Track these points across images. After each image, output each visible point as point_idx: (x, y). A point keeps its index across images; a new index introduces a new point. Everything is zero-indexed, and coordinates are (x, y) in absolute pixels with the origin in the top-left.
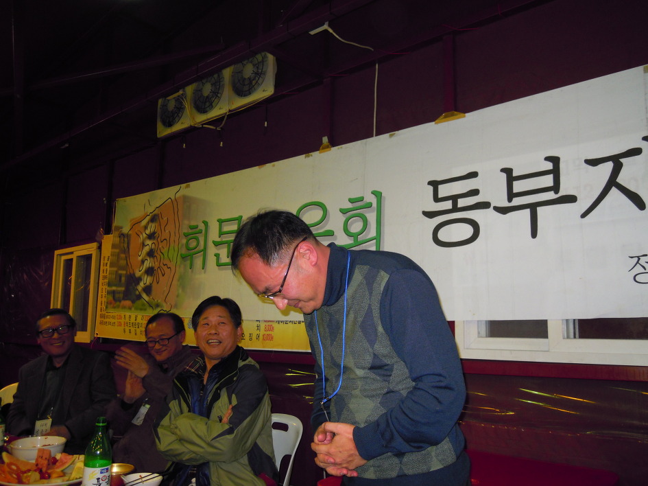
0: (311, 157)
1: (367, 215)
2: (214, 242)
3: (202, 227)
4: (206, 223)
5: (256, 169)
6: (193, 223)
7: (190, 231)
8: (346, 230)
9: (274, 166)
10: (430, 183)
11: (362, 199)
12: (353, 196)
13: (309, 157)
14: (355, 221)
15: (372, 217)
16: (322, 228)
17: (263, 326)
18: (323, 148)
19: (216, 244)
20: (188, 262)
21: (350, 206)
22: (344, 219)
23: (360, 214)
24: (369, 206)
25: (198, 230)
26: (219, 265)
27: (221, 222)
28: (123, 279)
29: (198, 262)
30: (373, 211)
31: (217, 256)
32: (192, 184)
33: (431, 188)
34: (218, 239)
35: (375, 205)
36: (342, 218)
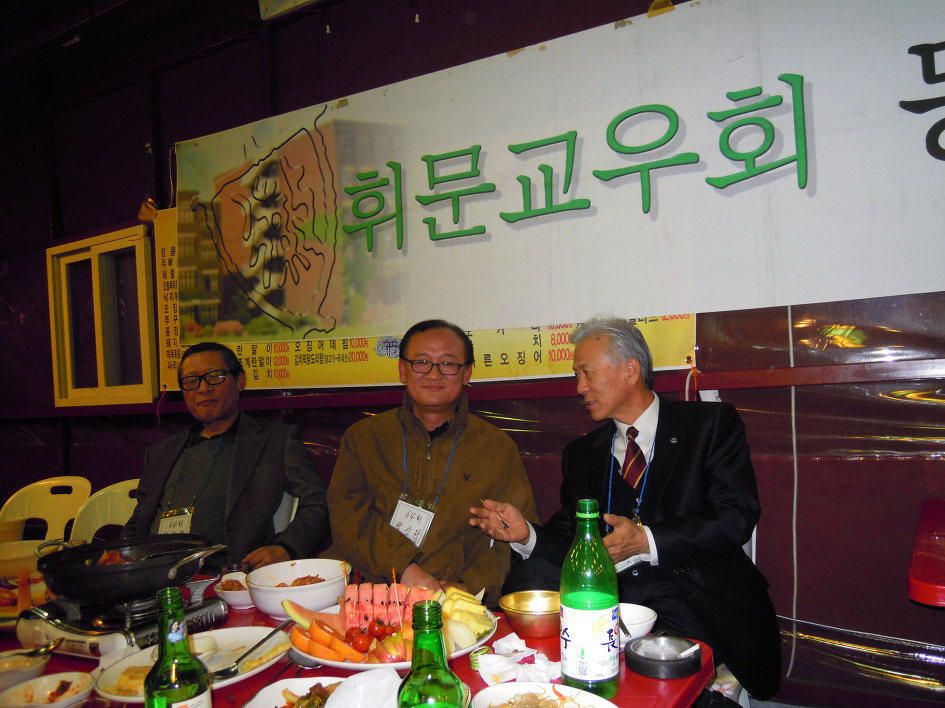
0: (628, 26)
1: (775, 120)
2: (418, 199)
3: (387, 173)
4: (396, 168)
5: (503, 57)
6: (365, 169)
7: (360, 184)
8: (726, 149)
9: (543, 48)
10: (913, 50)
11: (758, 92)
12: (735, 88)
13: (624, 25)
14: (747, 133)
15: (784, 122)
16: (669, 152)
17: (546, 336)
18: (656, 8)
19: (425, 202)
20: (363, 241)
21: (731, 106)
22: (721, 130)
23: (757, 118)
24: (778, 102)
25: (377, 180)
26: (435, 237)
27: (431, 161)
28: (214, 284)
29: (387, 236)
30: (788, 112)
31: (431, 223)
32: (353, 99)
33: (917, 60)
34: (428, 192)
35: (788, 98)
36: (716, 130)
